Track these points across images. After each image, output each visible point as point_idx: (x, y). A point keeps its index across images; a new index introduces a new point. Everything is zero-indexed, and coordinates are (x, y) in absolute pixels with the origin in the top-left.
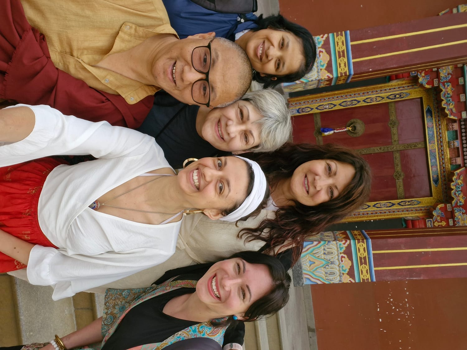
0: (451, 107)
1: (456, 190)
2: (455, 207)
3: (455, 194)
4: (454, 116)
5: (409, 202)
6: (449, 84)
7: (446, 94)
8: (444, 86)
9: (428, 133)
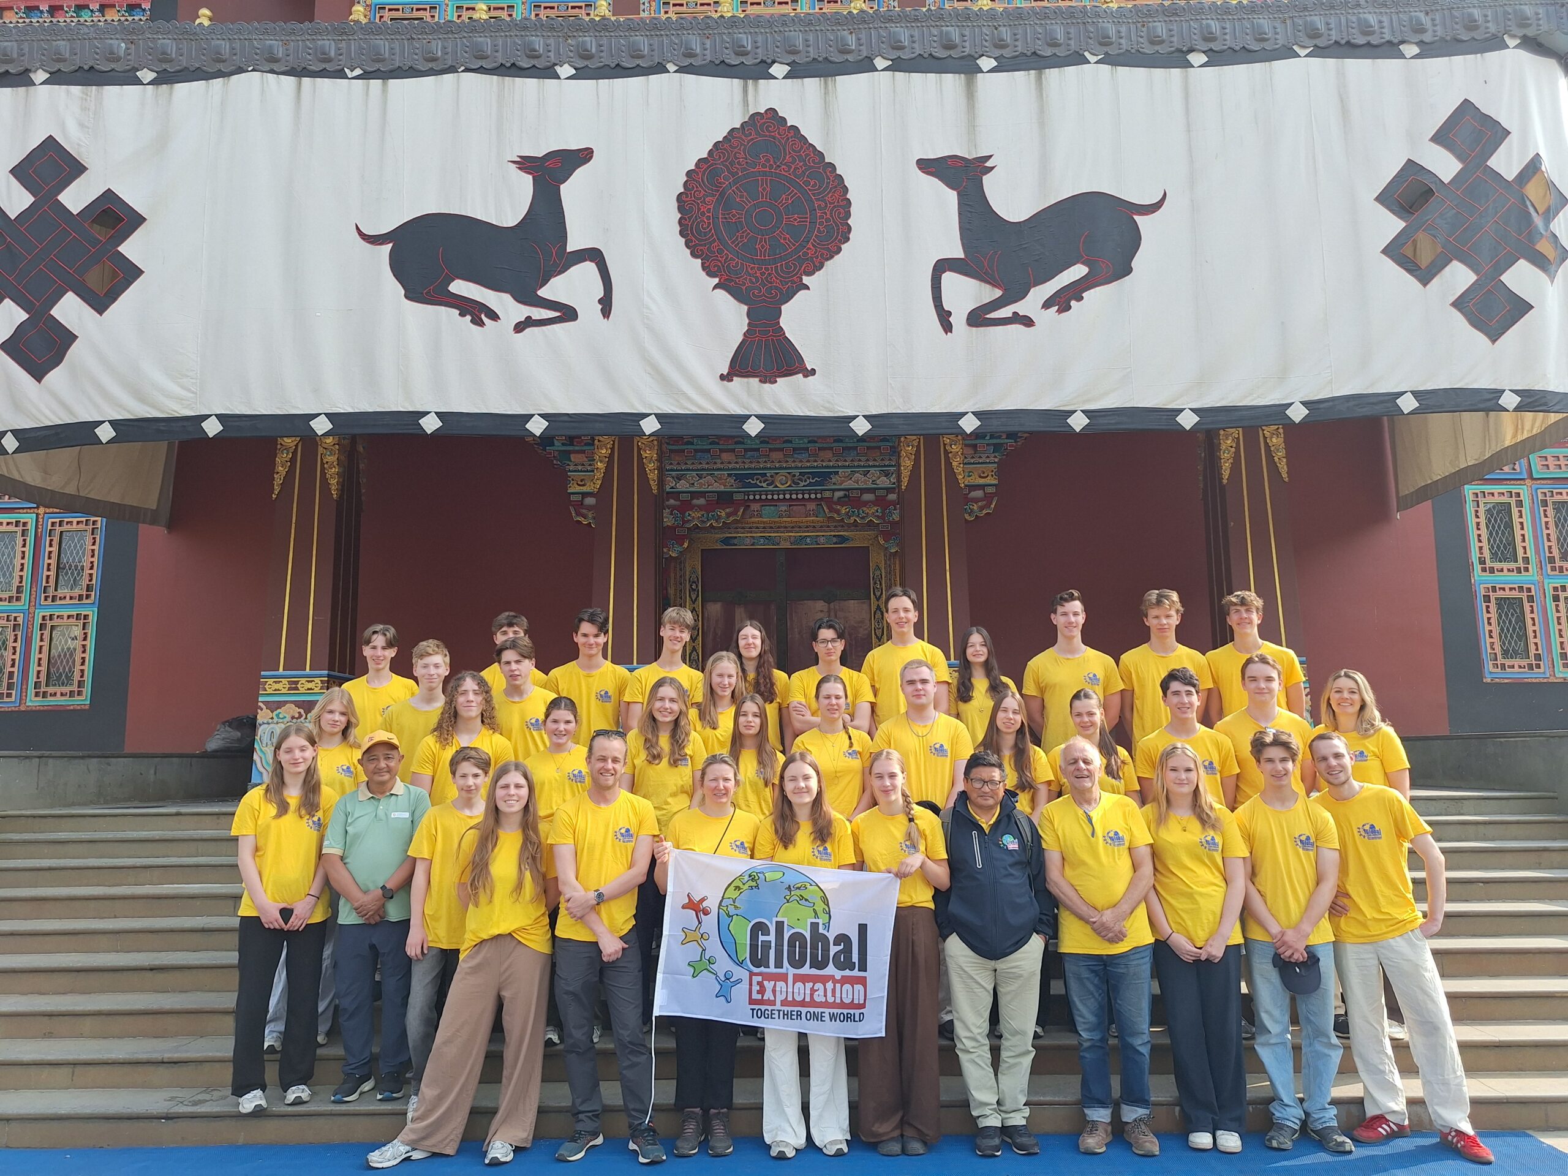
0: (723, 514)
1: (858, 516)
2: (884, 519)
3: (863, 518)
4: (738, 511)
5: (875, 583)
6: (687, 514)
7: (703, 519)
8: (689, 521)
9: (761, 545)
